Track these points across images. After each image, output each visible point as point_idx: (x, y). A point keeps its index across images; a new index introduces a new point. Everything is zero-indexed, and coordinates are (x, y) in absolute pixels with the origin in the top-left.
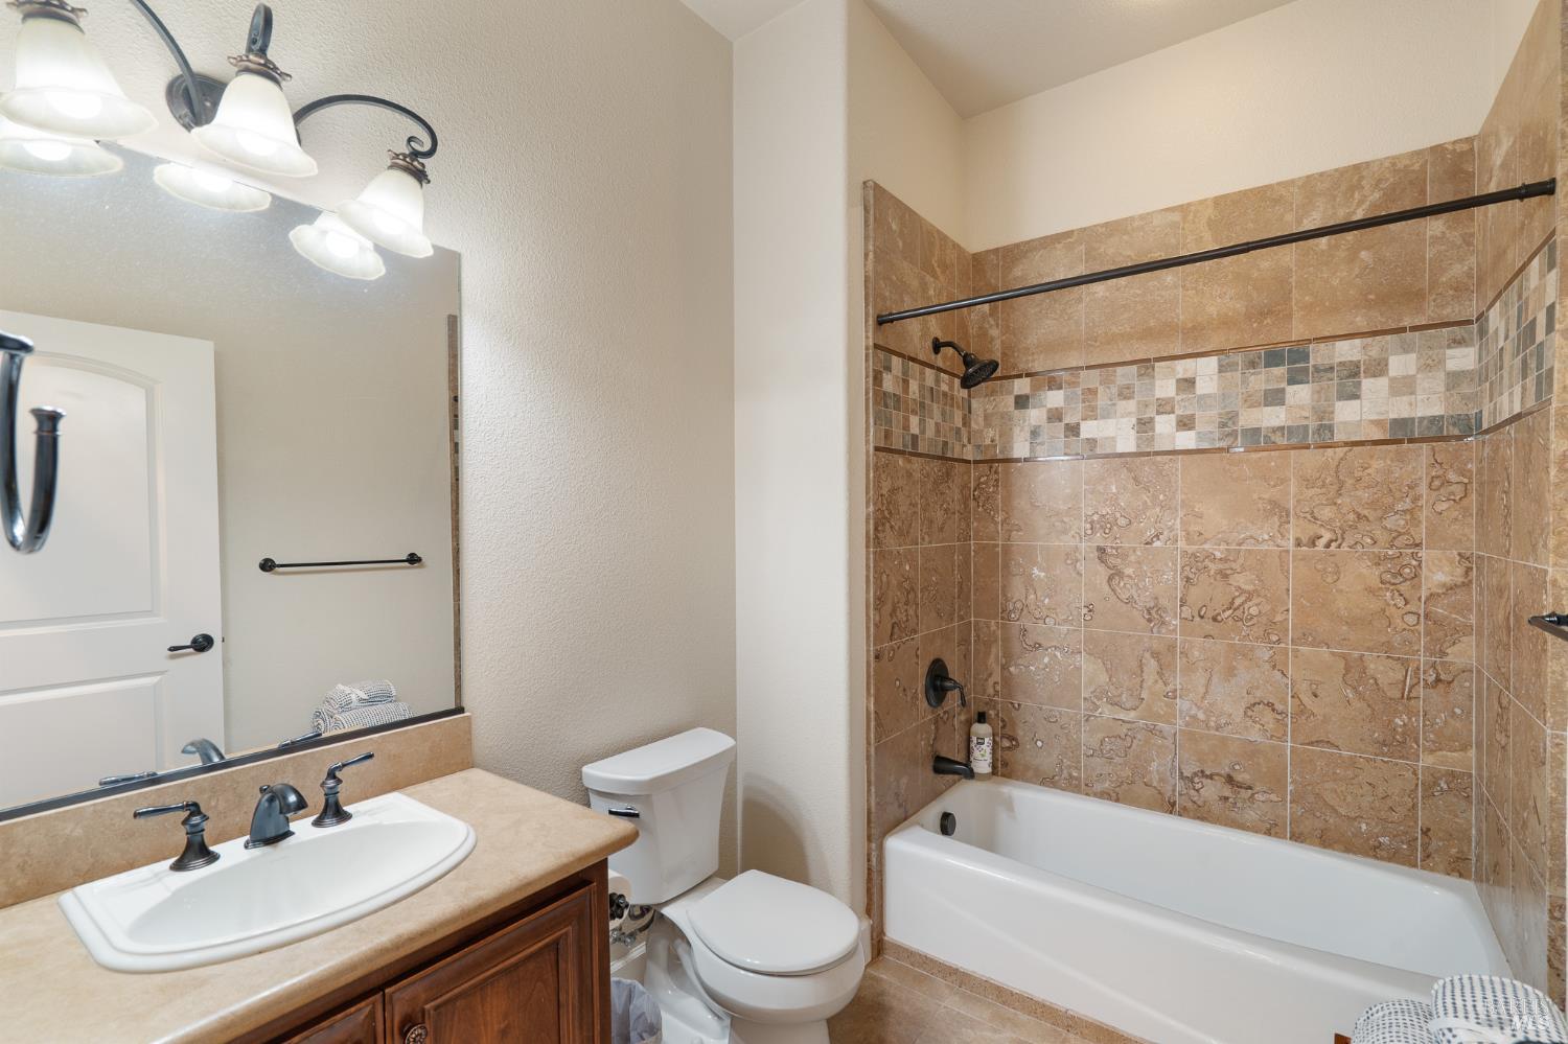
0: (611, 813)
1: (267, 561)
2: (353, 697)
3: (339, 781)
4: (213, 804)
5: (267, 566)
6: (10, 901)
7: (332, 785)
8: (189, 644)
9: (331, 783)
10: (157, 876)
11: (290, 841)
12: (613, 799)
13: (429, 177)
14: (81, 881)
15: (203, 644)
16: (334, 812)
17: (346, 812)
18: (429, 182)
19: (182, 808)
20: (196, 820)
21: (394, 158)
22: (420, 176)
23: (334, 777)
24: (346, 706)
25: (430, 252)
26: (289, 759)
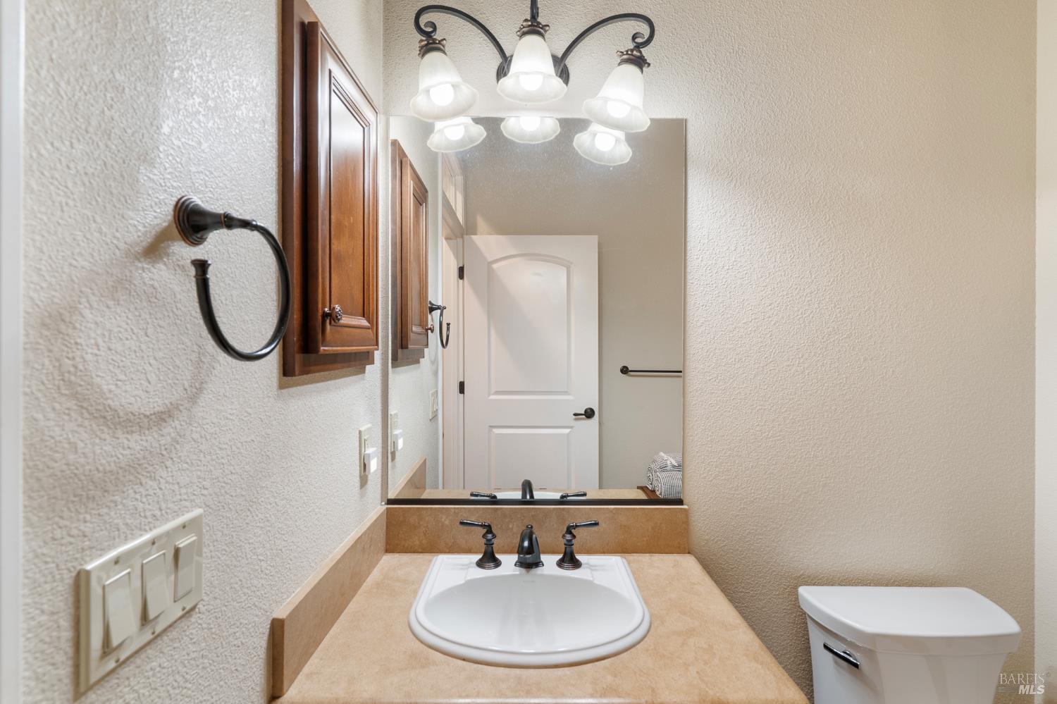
0: (826, 647)
1: (624, 367)
2: (668, 463)
3: (574, 537)
4: (511, 526)
5: (625, 370)
6: (420, 550)
7: (570, 538)
8: (583, 413)
9: (568, 537)
10: (468, 566)
11: (539, 571)
12: (828, 633)
13: (648, 61)
14: (448, 551)
15: (589, 414)
16: (569, 560)
17: (577, 561)
18: (649, 65)
19: (481, 526)
20: (490, 536)
21: (621, 56)
22: (640, 62)
23: (571, 533)
24: (663, 468)
25: (649, 123)
26: (554, 509)
